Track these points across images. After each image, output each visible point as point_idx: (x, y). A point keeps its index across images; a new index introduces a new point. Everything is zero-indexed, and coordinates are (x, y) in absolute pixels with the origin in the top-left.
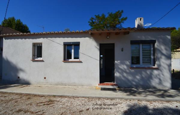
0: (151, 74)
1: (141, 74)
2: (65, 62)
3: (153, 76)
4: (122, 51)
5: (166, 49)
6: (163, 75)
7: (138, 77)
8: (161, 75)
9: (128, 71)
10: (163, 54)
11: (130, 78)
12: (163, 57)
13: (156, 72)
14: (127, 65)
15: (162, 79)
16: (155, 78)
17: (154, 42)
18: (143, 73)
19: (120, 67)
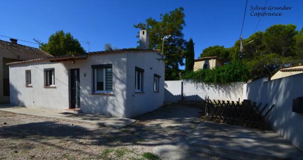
0: (107, 99)
1: (99, 99)
2: (45, 88)
3: (108, 102)
4: (85, 76)
5: (120, 73)
6: (117, 100)
7: (97, 103)
8: (116, 101)
9: (88, 96)
10: (117, 78)
11: (90, 103)
12: (118, 81)
13: (111, 98)
14: (88, 90)
15: (116, 105)
16: (110, 103)
17: (110, 66)
18: (101, 98)
19: (83, 92)
